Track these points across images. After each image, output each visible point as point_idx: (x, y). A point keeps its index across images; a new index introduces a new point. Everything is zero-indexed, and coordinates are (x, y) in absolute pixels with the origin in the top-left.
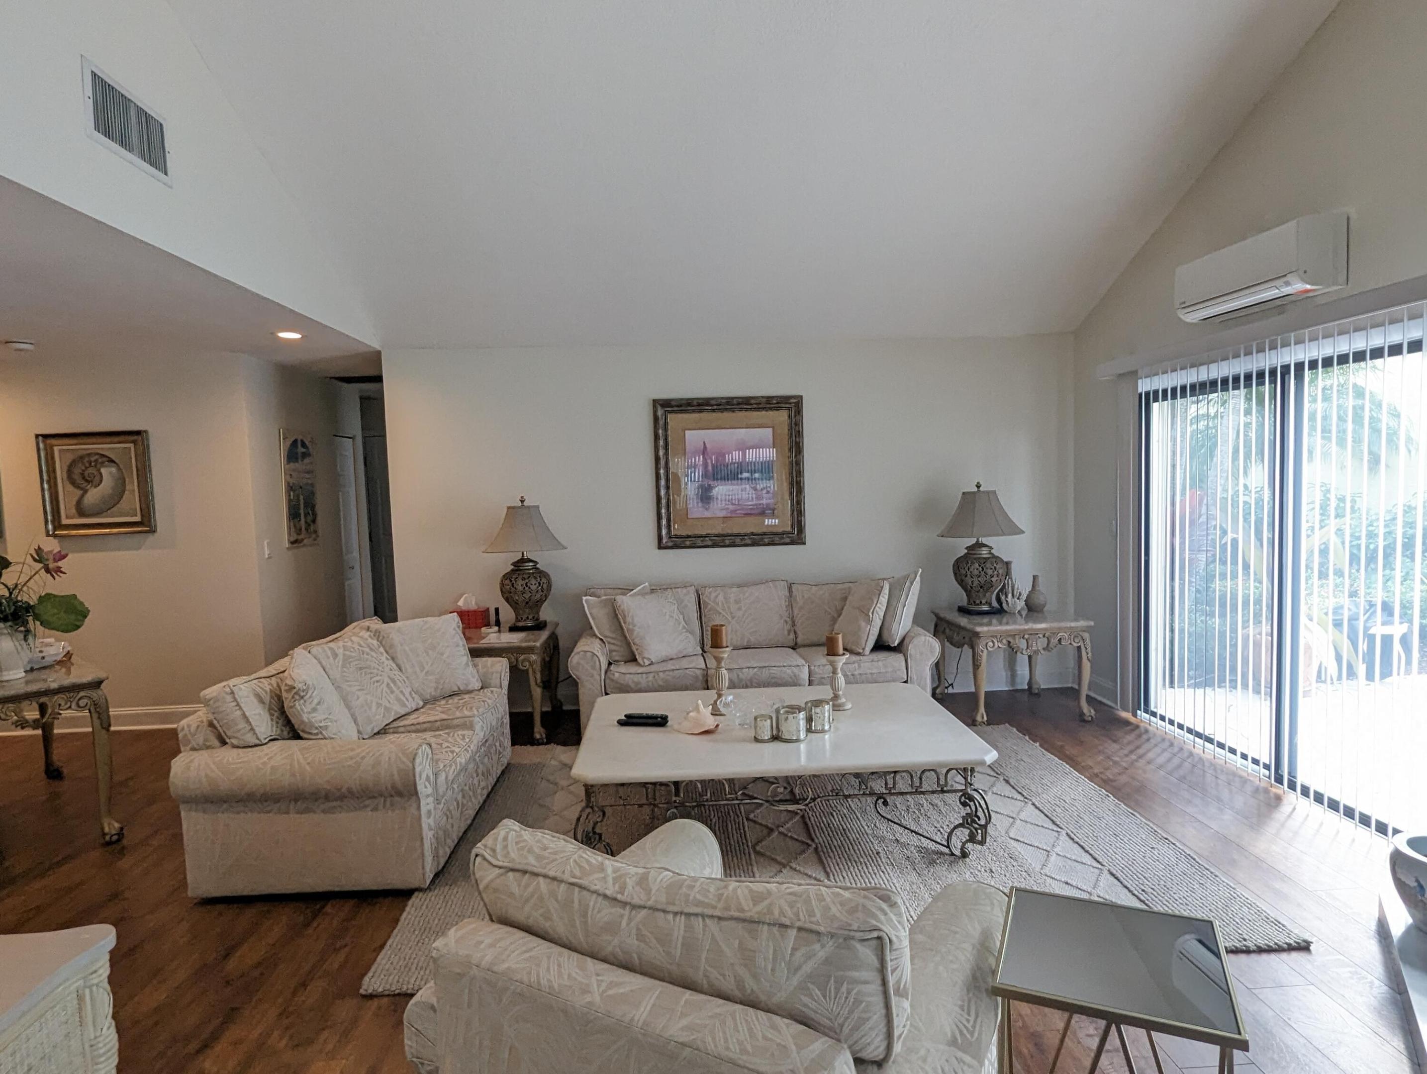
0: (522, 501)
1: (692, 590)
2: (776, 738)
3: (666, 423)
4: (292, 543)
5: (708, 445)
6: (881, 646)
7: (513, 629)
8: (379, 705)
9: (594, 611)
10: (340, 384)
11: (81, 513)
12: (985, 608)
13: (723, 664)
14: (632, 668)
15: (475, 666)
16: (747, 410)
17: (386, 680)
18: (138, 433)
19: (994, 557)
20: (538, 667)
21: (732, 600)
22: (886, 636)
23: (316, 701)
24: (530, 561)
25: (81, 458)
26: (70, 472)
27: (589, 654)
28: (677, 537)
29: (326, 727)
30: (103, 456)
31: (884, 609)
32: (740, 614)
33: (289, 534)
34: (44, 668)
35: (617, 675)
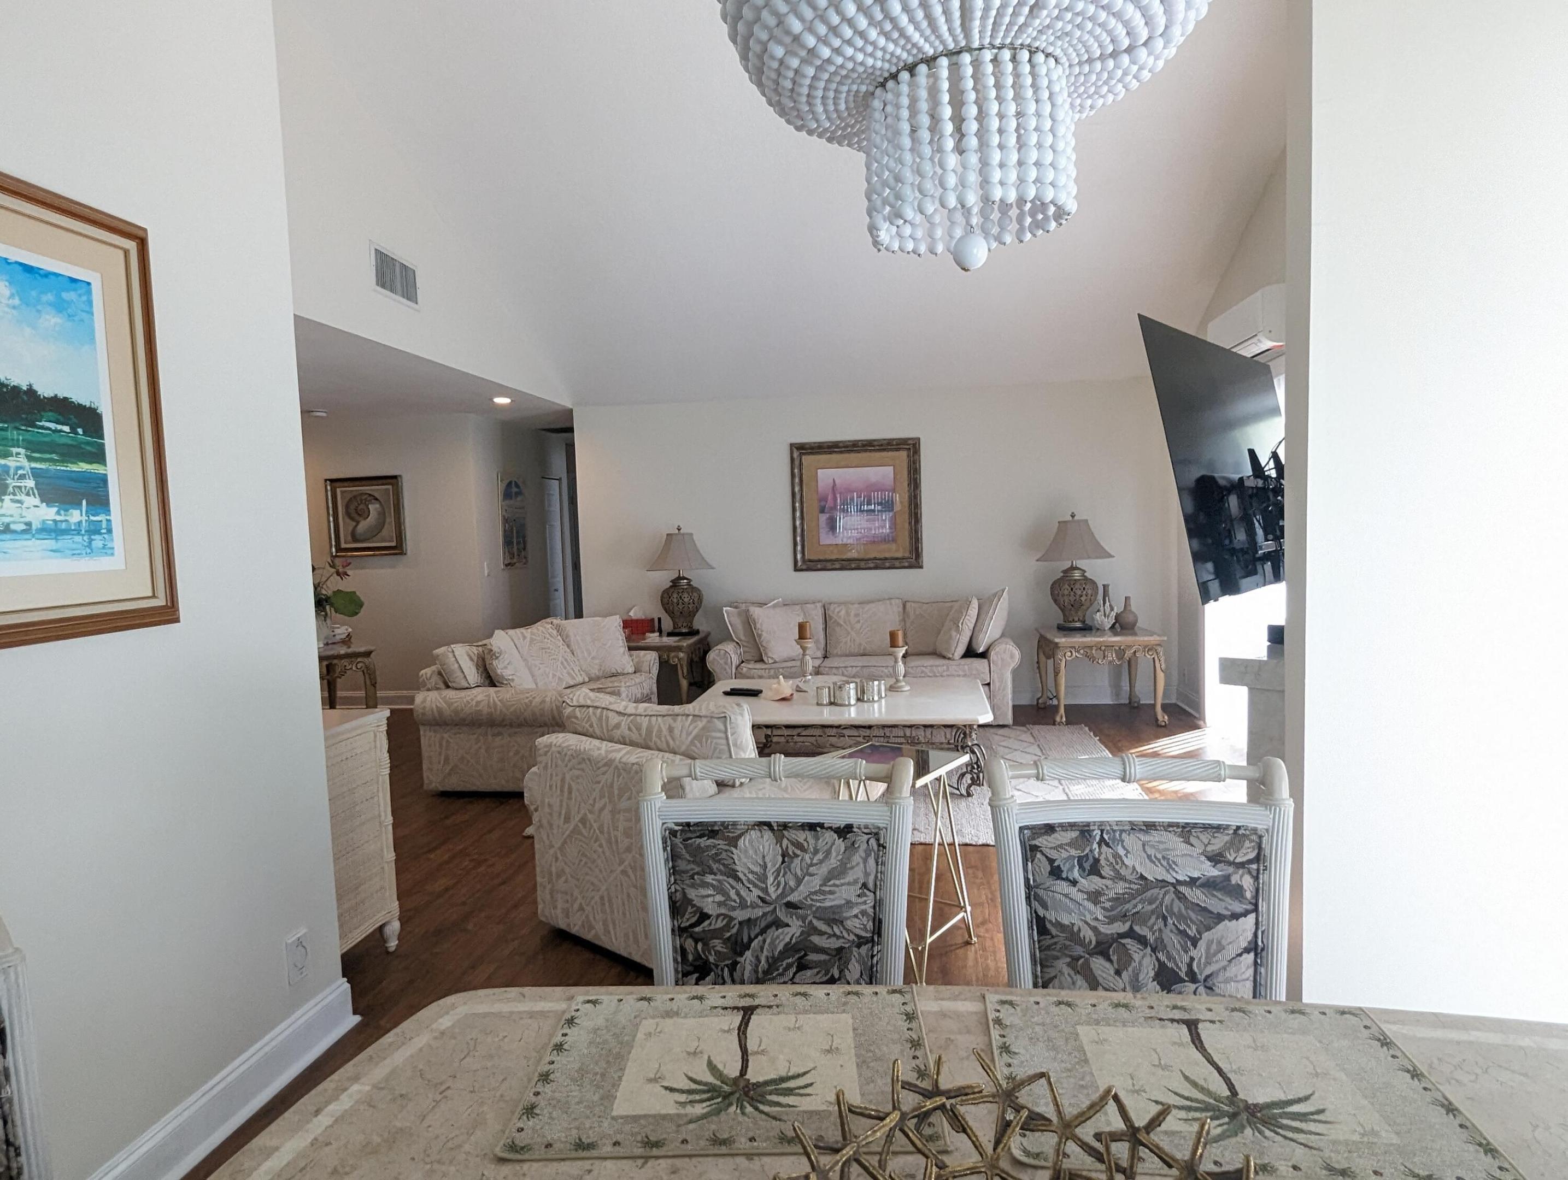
0: (679, 530)
1: (819, 605)
2: (831, 704)
3: (801, 464)
4: (507, 565)
5: (837, 482)
6: (970, 653)
7: (669, 635)
8: (554, 675)
9: (732, 619)
10: (549, 434)
11: (355, 540)
12: (1078, 625)
13: (807, 652)
14: (759, 666)
15: (631, 656)
16: (870, 451)
17: (560, 659)
18: (395, 477)
19: (1086, 579)
20: (685, 663)
21: (852, 614)
22: (974, 645)
23: (506, 662)
24: (684, 578)
25: (355, 497)
26: (347, 507)
27: (722, 652)
28: (810, 561)
29: (513, 680)
30: (370, 495)
31: (974, 621)
32: (858, 626)
33: (504, 558)
34: (334, 643)
35: (745, 669)
